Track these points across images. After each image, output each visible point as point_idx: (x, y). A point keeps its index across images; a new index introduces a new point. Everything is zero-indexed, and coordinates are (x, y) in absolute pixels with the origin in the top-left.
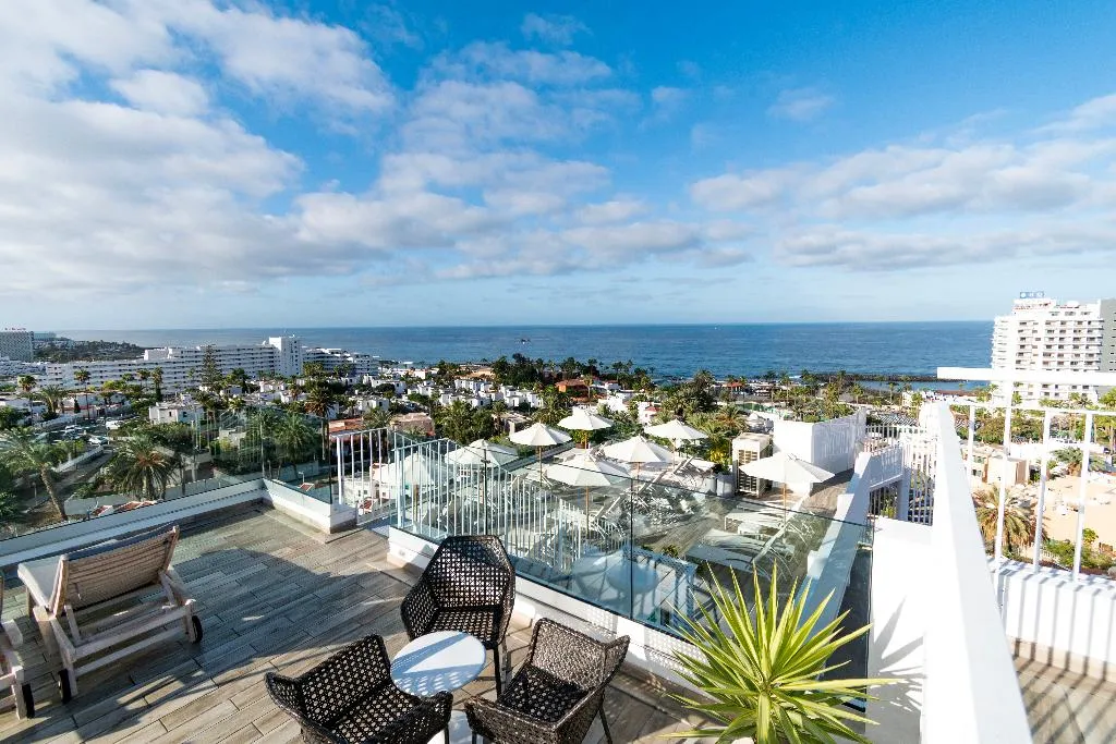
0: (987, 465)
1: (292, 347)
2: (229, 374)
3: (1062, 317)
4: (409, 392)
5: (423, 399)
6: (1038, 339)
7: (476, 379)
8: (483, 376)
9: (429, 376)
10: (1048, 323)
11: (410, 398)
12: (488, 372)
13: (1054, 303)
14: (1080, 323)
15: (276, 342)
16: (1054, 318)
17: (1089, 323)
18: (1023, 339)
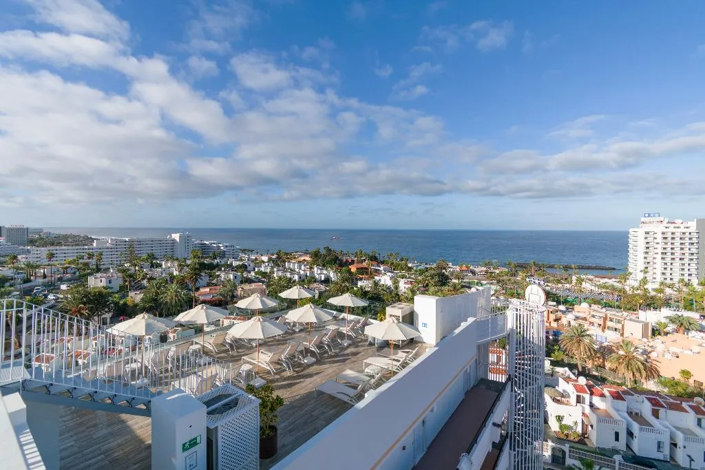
0: (623, 326)
1: (186, 239)
2: (145, 256)
3: (672, 229)
4: (256, 270)
5: (264, 274)
6: (657, 243)
7: (299, 262)
8: (304, 260)
9: (270, 260)
10: (663, 233)
11: (256, 273)
12: (308, 258)
13: (666, 220)
14: (684, 233)
15: (176, 237)
16: (668, 230)
17: (690, 233)
18: (648, 243)
